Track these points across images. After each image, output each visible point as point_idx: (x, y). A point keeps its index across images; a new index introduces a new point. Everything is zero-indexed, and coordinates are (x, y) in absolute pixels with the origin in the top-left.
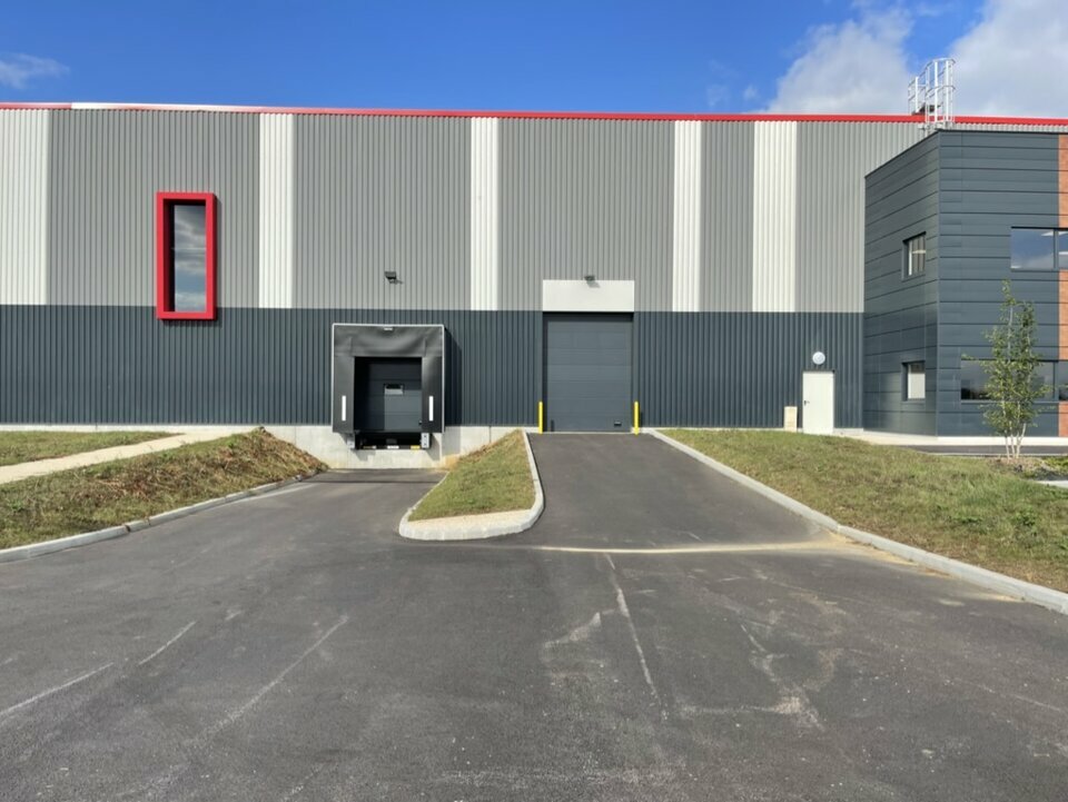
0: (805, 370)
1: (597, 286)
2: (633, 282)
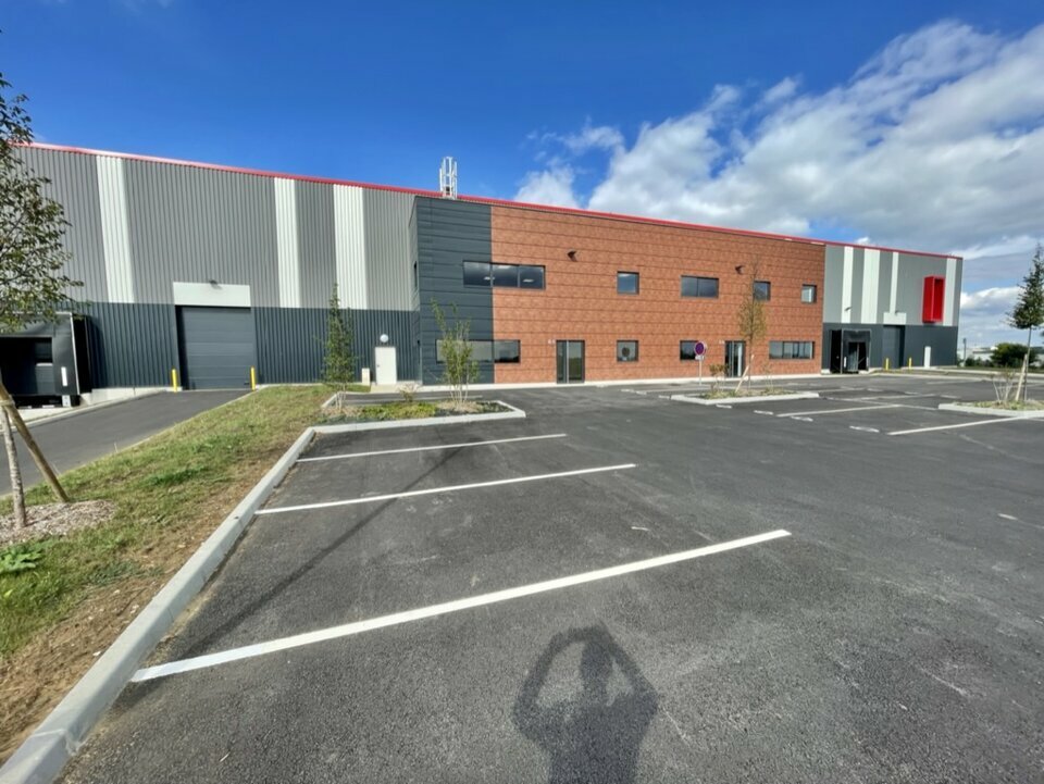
0: (376, 345)
1: (220, 288)
2: (248, 287)
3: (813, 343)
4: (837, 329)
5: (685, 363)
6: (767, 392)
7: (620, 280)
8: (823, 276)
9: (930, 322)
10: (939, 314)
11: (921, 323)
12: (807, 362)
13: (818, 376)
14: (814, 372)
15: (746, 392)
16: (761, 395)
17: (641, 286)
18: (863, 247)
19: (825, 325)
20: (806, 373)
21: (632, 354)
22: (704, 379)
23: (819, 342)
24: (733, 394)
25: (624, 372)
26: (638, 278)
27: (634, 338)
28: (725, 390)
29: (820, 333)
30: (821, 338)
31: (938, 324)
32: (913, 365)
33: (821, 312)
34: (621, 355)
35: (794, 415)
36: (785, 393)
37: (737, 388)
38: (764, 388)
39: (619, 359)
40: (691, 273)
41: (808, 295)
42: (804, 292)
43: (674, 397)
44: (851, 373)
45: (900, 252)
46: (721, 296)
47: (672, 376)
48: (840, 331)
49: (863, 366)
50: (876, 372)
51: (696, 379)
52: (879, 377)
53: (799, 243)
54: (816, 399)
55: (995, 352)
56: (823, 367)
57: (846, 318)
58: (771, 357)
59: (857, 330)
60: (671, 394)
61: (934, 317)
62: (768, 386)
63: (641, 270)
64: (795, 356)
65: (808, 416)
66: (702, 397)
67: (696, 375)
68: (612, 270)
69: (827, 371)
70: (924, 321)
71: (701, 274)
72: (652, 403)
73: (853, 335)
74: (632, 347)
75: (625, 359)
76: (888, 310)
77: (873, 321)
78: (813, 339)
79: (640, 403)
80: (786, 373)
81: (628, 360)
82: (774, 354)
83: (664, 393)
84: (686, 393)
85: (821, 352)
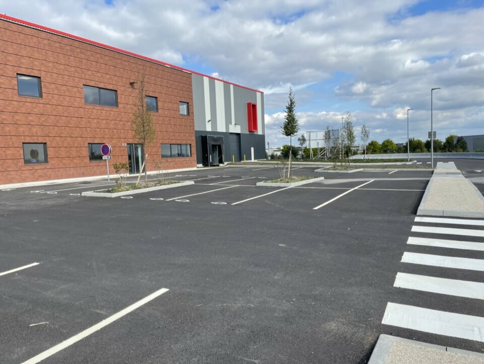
3: (190, 145)
4: (204, 135)
5: (95, 163)
6: (160, 183)
7: (20, 83)
8: (192, 96)
9: (252, 132)
10: (255, 127)
11: (248, 133)
12: (188, 159)
13: (195, 169)
14: (193, 166)
15: (144, 184)
16: (156, 185)
17: (44, 90)
18: (214, 79)
19: (196, 132)
20: (187, 167)
21: (41, 157)
22: (112, 176)
23: (194, 144)
24: (134, 187)
25: (33, 174)
26: (40, 82)
27: (40, 140)
28: (128, 184)
29: (194, 138)
30: (195, 141)
31: (255, 133)
32: (246, 160)
33: (193, 123)
34: (29, 157)
35: (177, 199)
36: (172, 183)
37: (137, 182)
38: (158, 180)
39: (27, 162)
40: (92, 84)
41: (183, 109)
42: (181, 107)
43: (84, 194)
44: (214, 166)
45: (234, 84)
46: (120, 106)
47: (83, 175)
48: (206, 136)
49: (221, 161)
50: (228, 164)
51: (106, 177)
52: (229, 167)
53: (174, 69)
54: (193, 185)
55: (282, 150)
56: (198, 163)
57: (209, 128)
58: (163, 156)
59: (215, 136)
60: (81, 191)
61: (254, 129)
62: (161, 179)
63: (42, 75)
64: (180, 155)
65: (186, 198)
66: (109, 192)
67: (105, 173)
68: (11, 72)
69: (201, 165)
70: (249, 132)
71: (102, 85)
72: (62, 201)
73: (214, 139)
74: (40, 149)
75: (35, 161)
76: (231, 124)
77: (224, 130)
78: (189, 142)
79: (50, 203)
80: (174, 168)
81: (38, 162)
82: (164, 153)
83: (73, 192)
84: (94, 189)
85: (195, 152)
